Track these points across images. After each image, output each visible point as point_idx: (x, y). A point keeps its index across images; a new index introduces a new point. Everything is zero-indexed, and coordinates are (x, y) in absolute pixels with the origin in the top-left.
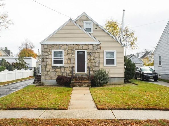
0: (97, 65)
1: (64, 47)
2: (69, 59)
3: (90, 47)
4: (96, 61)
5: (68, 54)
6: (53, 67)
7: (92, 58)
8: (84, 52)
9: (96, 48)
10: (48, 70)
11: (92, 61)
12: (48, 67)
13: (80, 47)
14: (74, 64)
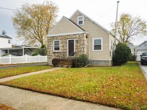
0: (82, 50)
1: (60, 38)
2: (63, 46)
3: (77, 36)
4: (81, 47)
5: (62, 43)
6: (54, 53)
7: (79, 45)
8: (73, 40)
9: (81, 36)
10: (51, 54)
11: (79, 47)
12: (51, 52)
13: (71, 37)
14: (67, 50)
